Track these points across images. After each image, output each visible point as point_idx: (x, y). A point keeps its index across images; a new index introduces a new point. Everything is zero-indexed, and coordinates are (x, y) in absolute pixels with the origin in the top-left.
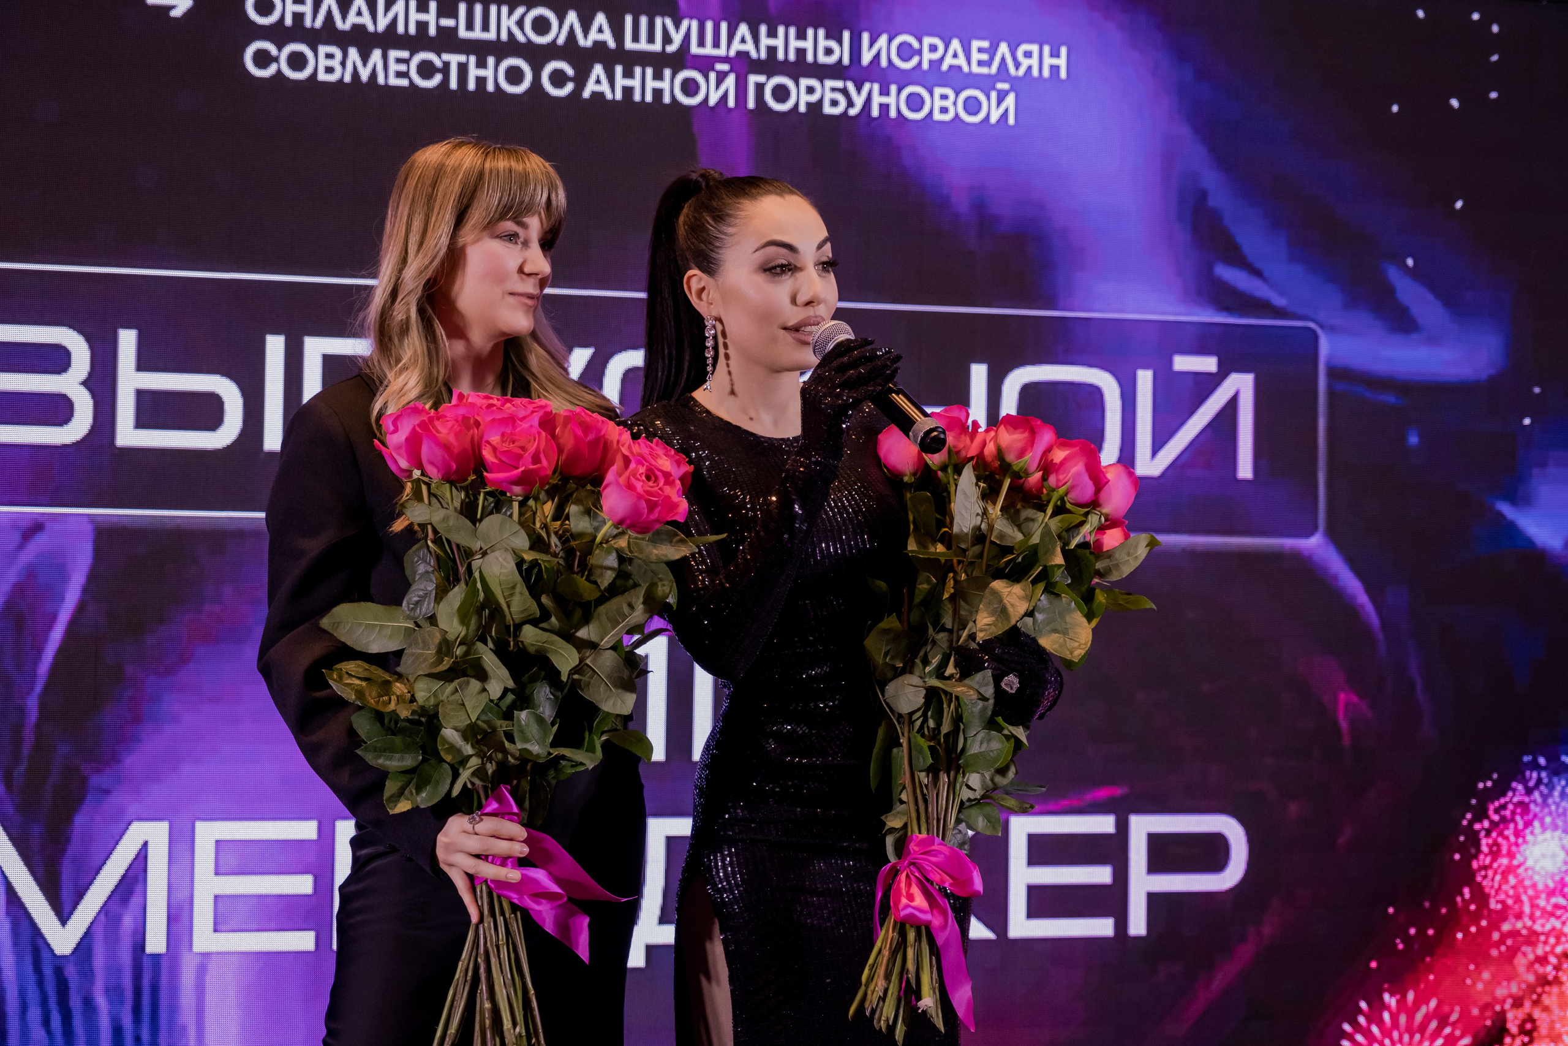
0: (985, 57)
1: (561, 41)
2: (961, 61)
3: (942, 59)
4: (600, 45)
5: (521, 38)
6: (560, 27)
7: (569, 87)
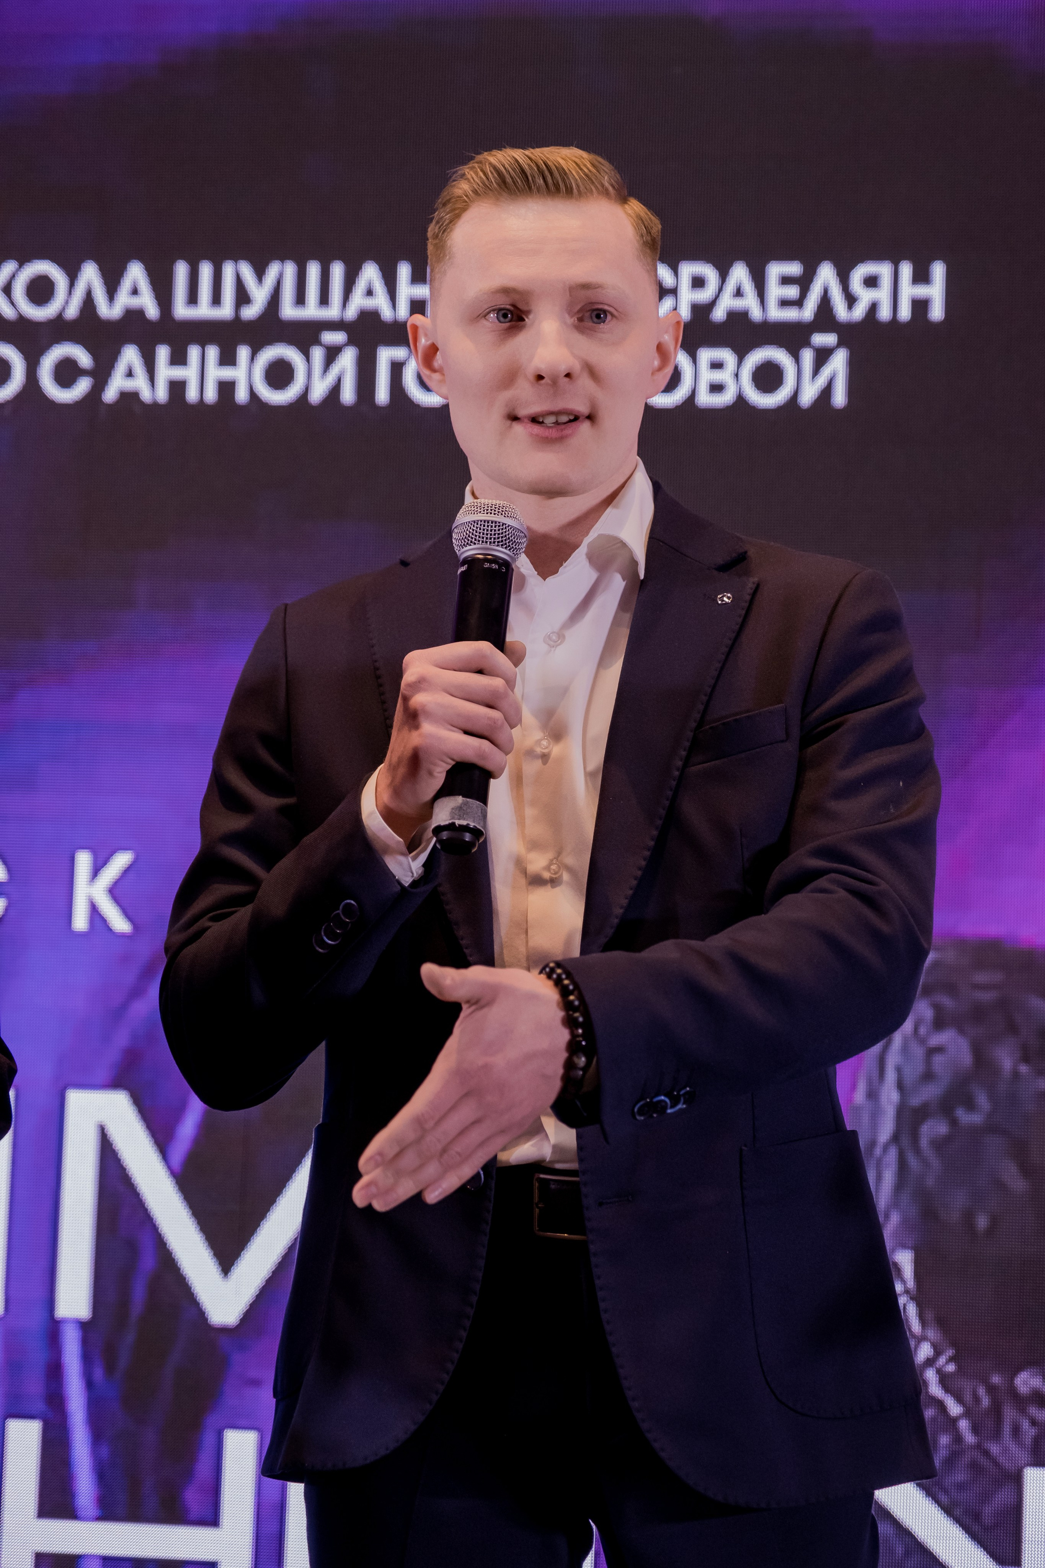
0: (792, 292)
1: (72, 312)
2: (750, 302)
3: (712, 304)
4: (134, 316)
5: (7, 311)
6: (70, 293)
7: (83, 386)
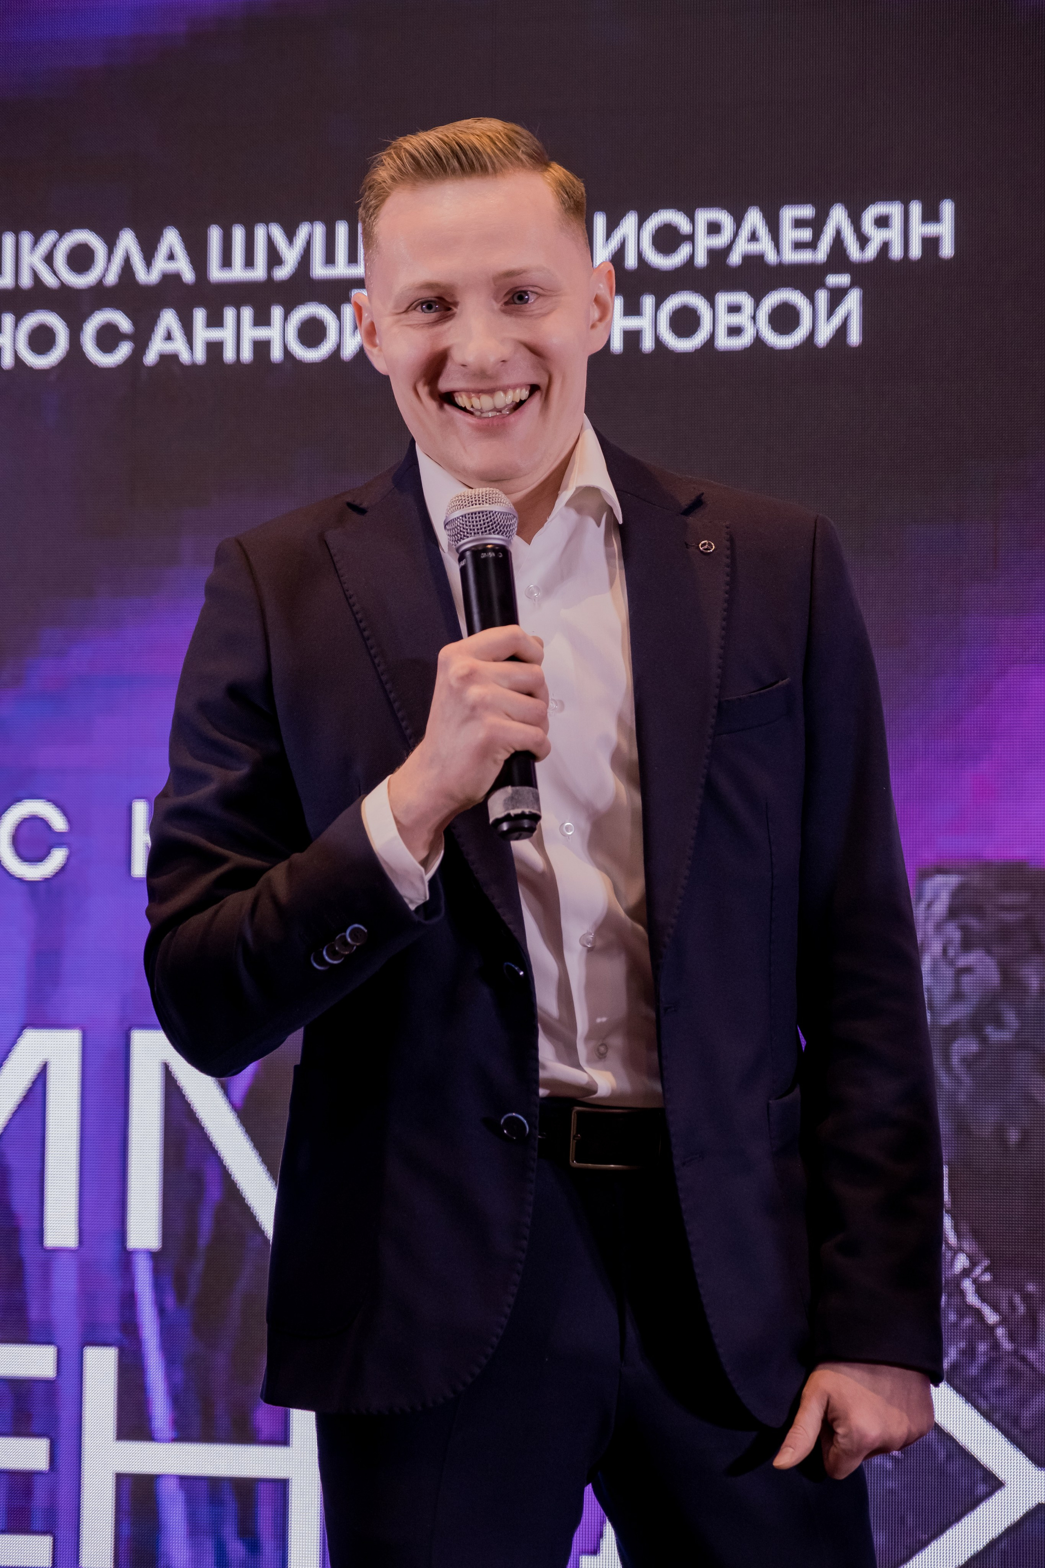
0: (806, 234)
1: (112, 278)
2: (765, 246)
3: (729, 248)
4: (171, 279)
5: (49, 280)
6: (109, 259)
7: (124, 350)
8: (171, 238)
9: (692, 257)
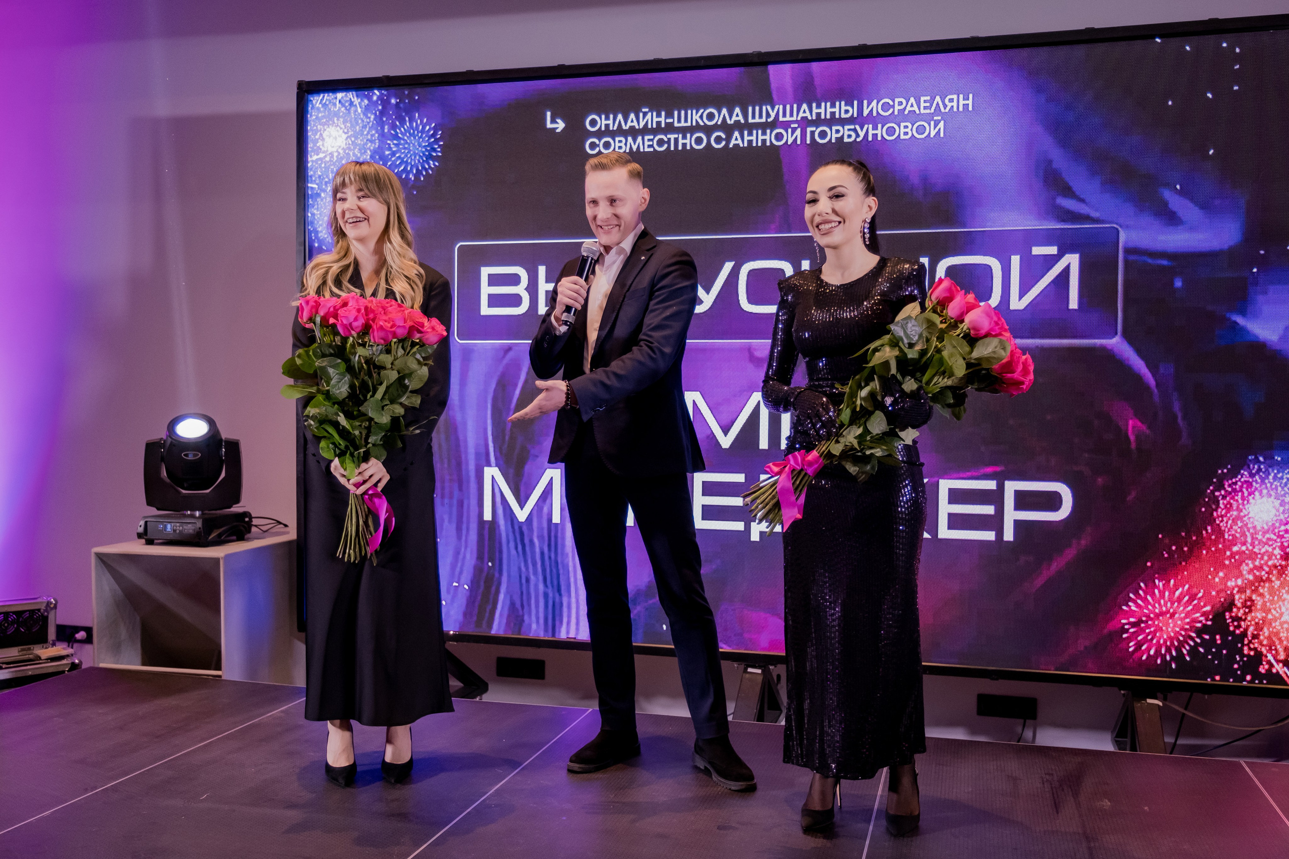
0: (928, 104)
2: (915, 108)
3: (905, 108)
5: (702, 124)
6: (719, 116)
7: (724, 143)
8: (737, 110)
9: (893, 112)
